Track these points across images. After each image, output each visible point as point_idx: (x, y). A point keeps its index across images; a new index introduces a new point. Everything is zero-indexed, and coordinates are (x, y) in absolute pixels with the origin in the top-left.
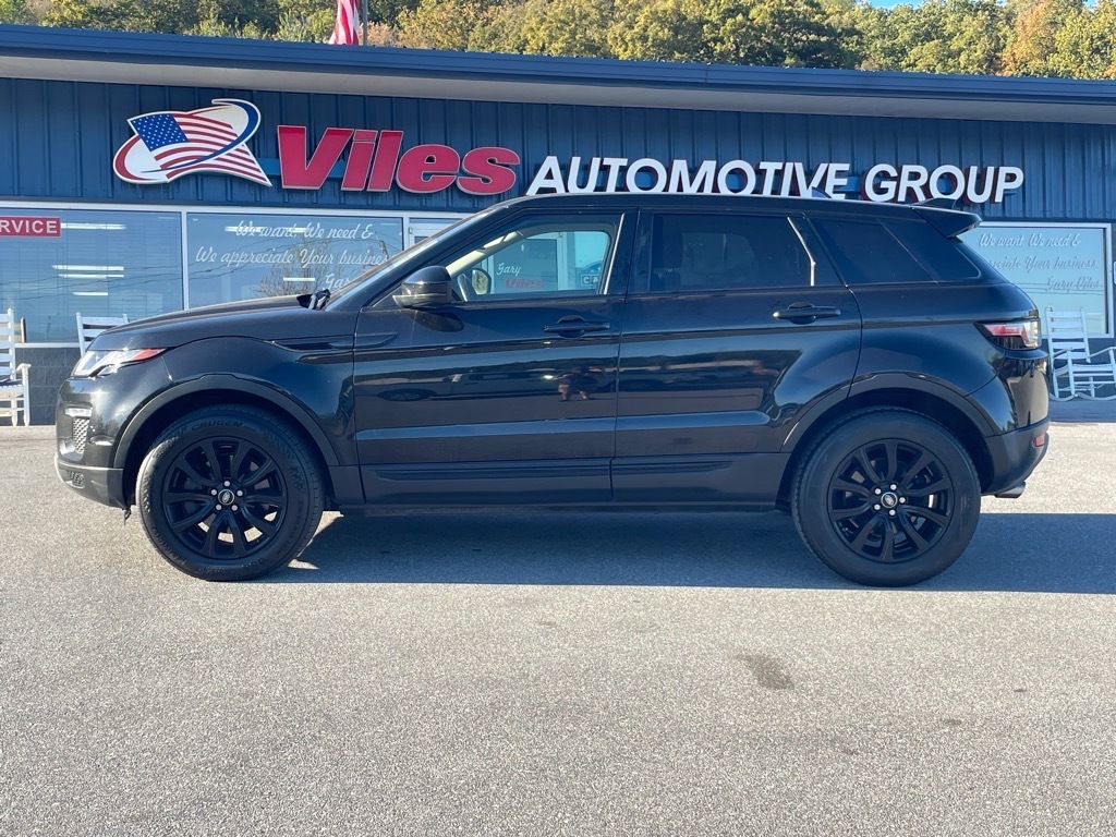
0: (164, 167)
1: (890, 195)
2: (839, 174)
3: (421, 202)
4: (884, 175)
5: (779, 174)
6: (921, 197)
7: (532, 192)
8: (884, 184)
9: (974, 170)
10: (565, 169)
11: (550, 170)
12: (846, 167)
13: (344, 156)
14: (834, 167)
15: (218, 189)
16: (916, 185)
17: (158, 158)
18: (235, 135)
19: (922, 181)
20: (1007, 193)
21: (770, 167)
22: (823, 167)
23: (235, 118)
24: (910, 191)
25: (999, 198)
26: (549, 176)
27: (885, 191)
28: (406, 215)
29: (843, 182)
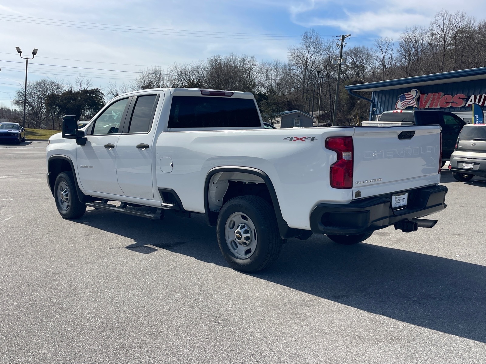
0: (402, 106)
7: (467, 106)
10: (475, 98)
11: (472, 100)
17: (402, 104)
18: (413, 97)
23: (414, 94)
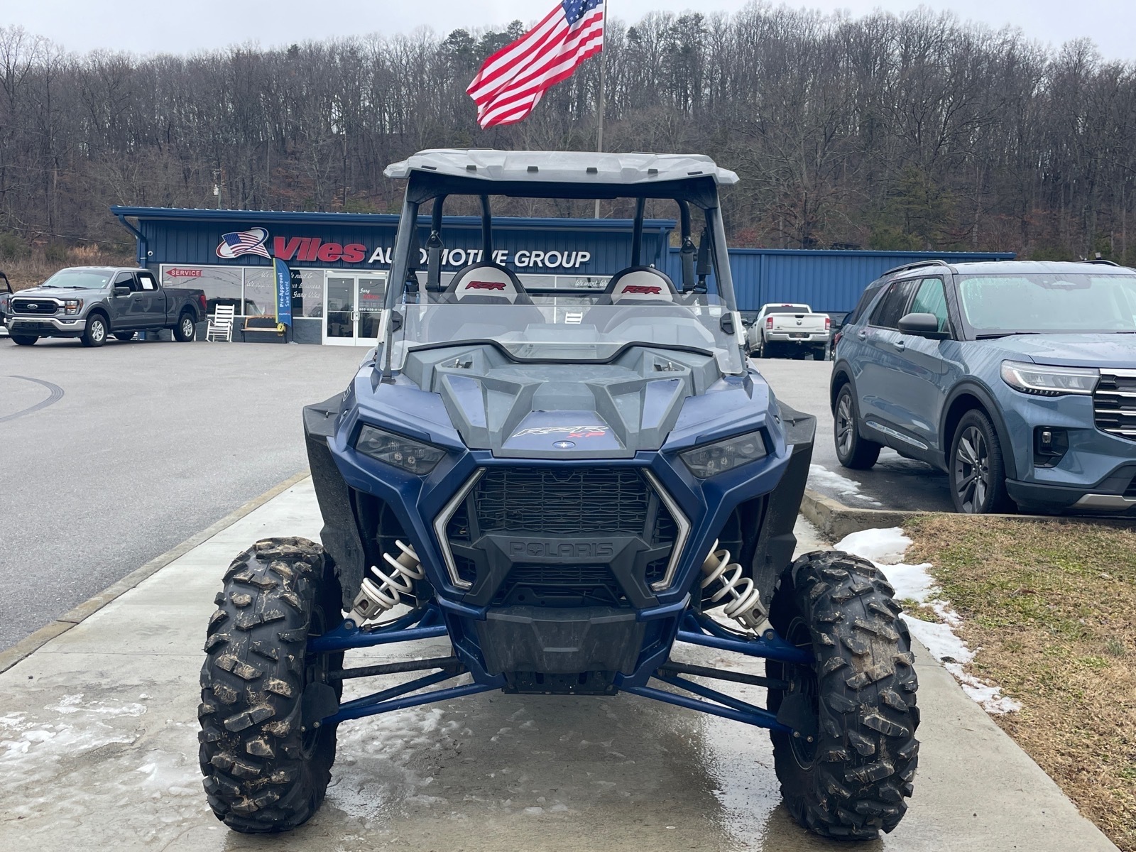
0: (234, 252)
1: (526, 264)
2: (503, 255)
3: (331, 265)
4: (524, 255)
5: (476, 255)
6: (540, 265)
7: (371, 261)
8: (523, 259)
9: (566, 253)
10: (384, 252)
11: (378, 253)
12: (506, 252)
13: (298, 248)
14: (501, 252)
15: (253, 260)
16: (538, 260)
17: (232, 249)
18: (259, 241)
19: (541, 258)
20: (581, 263)
21: (472, 252)
22: (496, 252)
23: (259, 235)
24: (535, 263)
25: (577, 265)
26: (378, 255)
27: (524, 262)
28: (325, 270)
29: (505, 258)
